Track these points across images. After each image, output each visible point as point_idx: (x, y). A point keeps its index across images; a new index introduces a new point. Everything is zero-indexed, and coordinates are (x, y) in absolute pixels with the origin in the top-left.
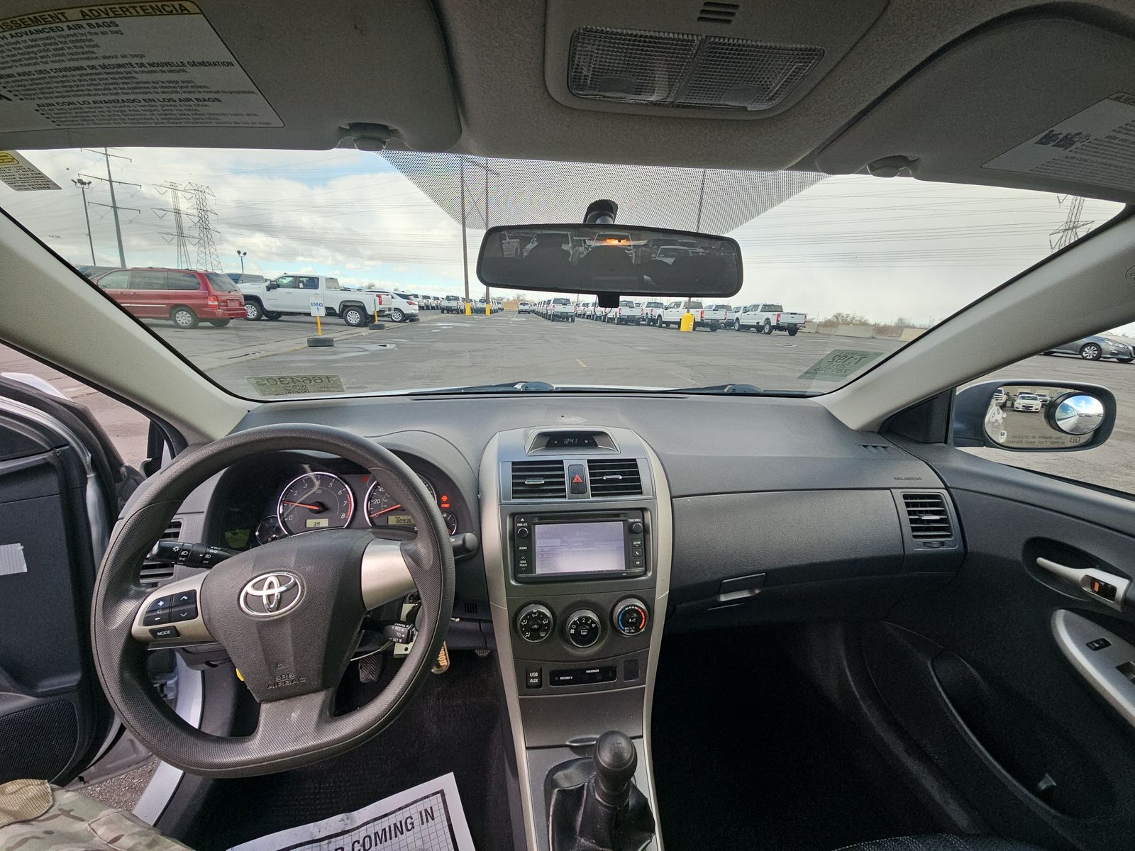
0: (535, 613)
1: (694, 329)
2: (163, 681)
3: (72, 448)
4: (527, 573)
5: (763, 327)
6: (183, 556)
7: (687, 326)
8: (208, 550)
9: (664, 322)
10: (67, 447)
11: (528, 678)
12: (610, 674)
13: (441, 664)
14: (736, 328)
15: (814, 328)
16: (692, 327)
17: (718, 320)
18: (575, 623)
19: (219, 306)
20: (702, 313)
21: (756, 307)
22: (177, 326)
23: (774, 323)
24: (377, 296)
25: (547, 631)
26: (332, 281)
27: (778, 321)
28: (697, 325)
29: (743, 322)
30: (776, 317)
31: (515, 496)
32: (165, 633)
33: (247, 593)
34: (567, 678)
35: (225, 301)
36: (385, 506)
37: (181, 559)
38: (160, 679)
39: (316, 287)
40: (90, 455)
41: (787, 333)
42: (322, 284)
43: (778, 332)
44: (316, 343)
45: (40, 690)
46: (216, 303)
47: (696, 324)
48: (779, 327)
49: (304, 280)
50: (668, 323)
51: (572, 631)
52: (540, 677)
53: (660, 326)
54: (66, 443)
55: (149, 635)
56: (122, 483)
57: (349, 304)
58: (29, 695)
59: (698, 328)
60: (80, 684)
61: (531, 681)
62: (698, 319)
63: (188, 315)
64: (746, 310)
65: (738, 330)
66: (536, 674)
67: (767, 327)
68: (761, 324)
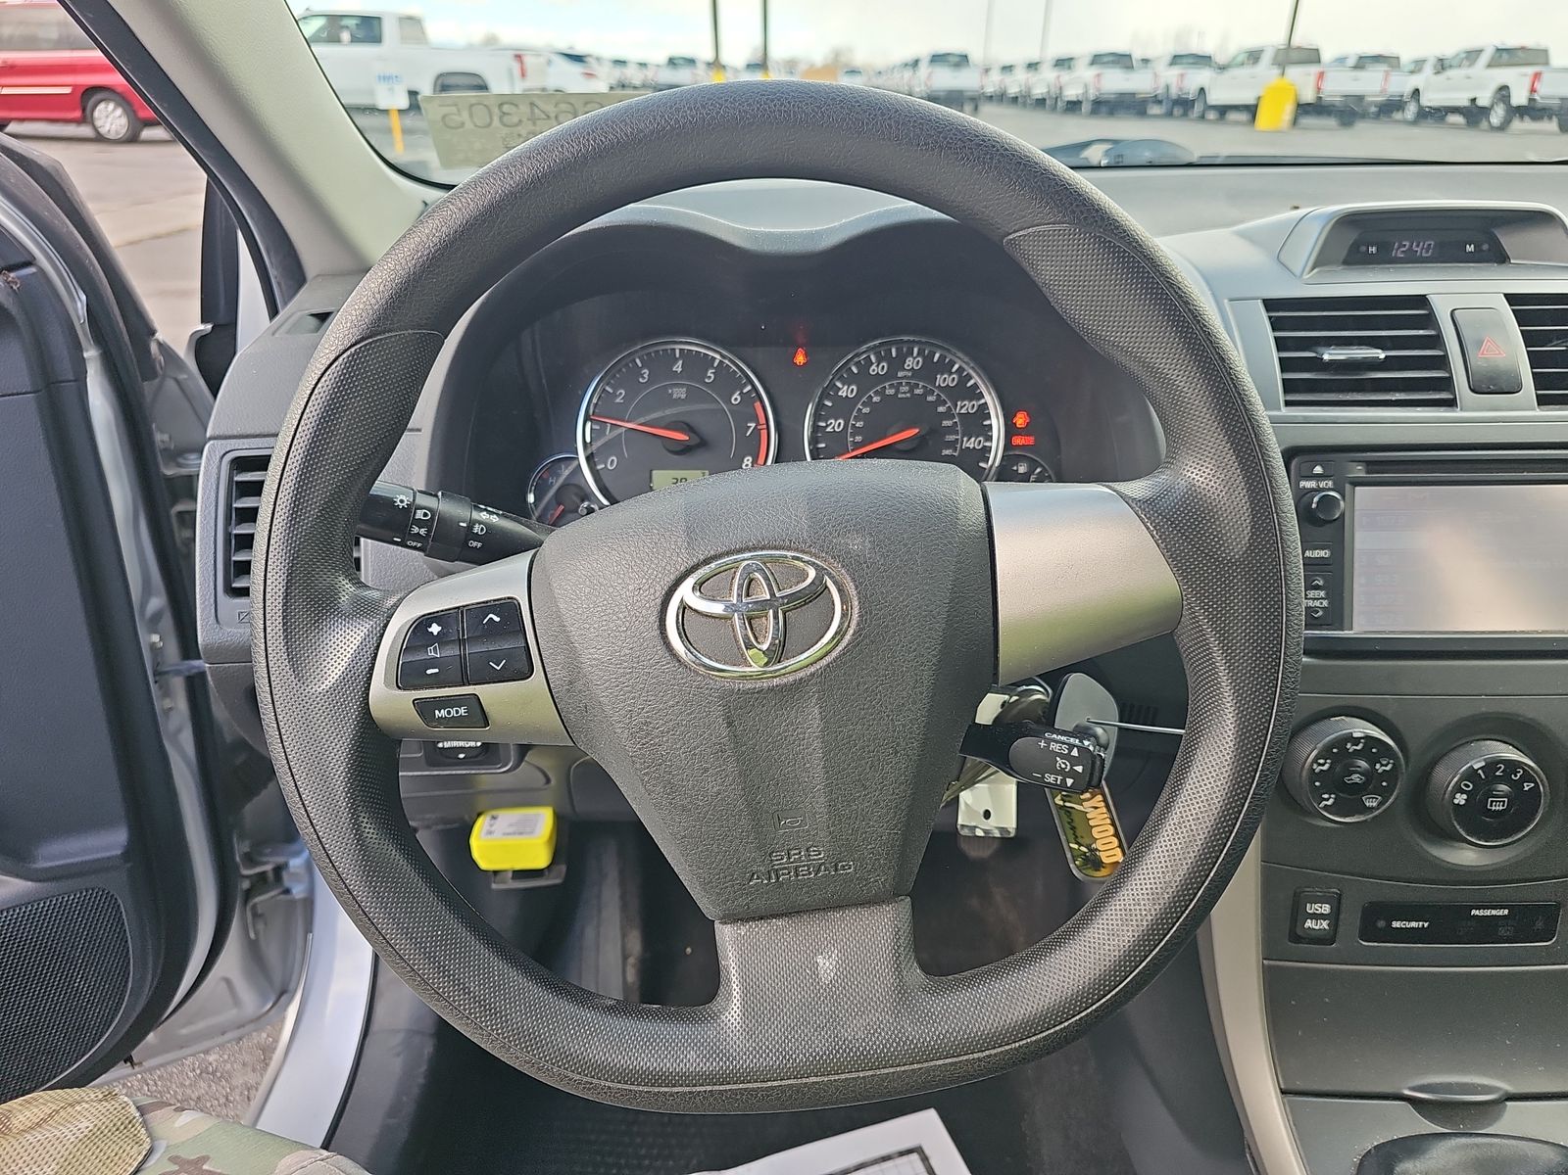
0: (1356, 741)
1: (1295, 122)
2: (280, 860)
3: (42, 271)
4: (1329, 626)
5: (1485, 111)
6: (420, 523)
7: (1275, 114)
8: (476, 515)
10: (32, 270)
11: (1297, 914)
12: (1539, 925)
13: (1105, 860)
14: (1410, 117)
16: (1289, 116)
17: (1360, 98)
18: (1472, 775)
20: (1318, 76)
21: (1472, 55)
23: (1519, 98)
24: (515, 59)
25: (1385, 794)
26: (411, 24)
27: (1533, 90)
28: (1301, 112)
29: (1429, 99)
30: (1527, 83)
31: (1291, 397)
32: (453, 712)
33: (684, 608)
34: (1414, 924)
36: (859, 439)
37: (416, 530)
38: (271, 854)
39: (377, 39)
40: (84, 298)
41: (1552, 125)
42: (389, 30)
43: (1527, 124)
45: (41, 864)
47: (1303, 109)
48: (1532, 110)
49: (352, 22)
50: (1223, 110)
51: (1460, 799)
52: (1334, 918)
53: (1202, 117)
54: (29, 259)
55: (413, 716)
56: (157, 380)
57: (452, 78)
58: (17, 876)
59: (1305, 120)
60: (127, 854)
61: (1309, 924)
62: (1309, 96)
64: (1442, 65)
65: (1415, 122)
66: (1326, 909)
67: (1499, 111)
68: (1483, 102)
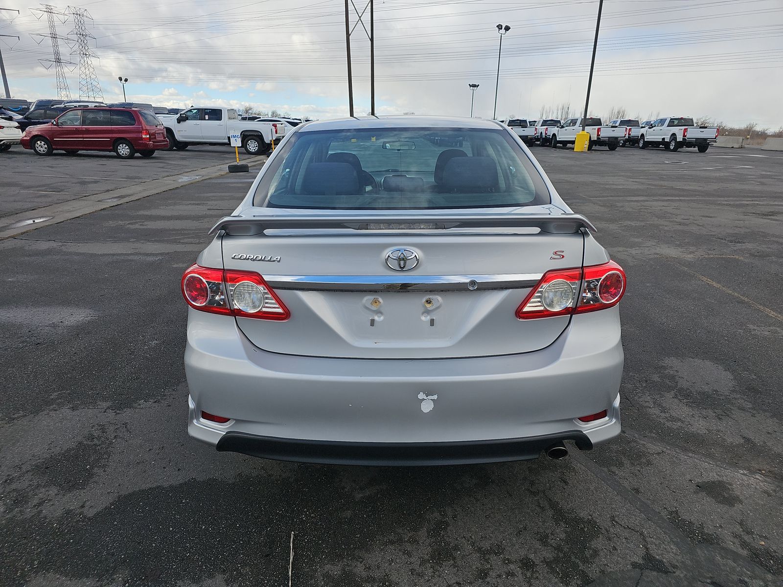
5: (668, 144)
7: (581, 145)
9: (560, 142)
14: (641, 145)
15: (738, 143)
16: (587, 146)
17: (616, 138)
19: (150, 139)
20: (599, 130)
21: (662, 122)
22: (119, 157)
23: (680, 138)
24: (273, 125)
27: (685, 135)
28: (594, 144)
29: (648, 138)
30: (682, 131)
35: (154, 134)
39: (220, 118)
41: (696, 149)
42: (225, 115)
43: (685, 149)
44: (234, 169)
46: (148, 136)
47: (592, 143)
48: (686, 143)
49: (208, 112)
50: (563, 143)
53: (555, 147)
57: (248, 134)
59: (594, 147)
62: (594, 138)
63: (127, 147)
64: (652, 125)
65: (643, 148)
67: (673, 143)
68: (667, 140)
